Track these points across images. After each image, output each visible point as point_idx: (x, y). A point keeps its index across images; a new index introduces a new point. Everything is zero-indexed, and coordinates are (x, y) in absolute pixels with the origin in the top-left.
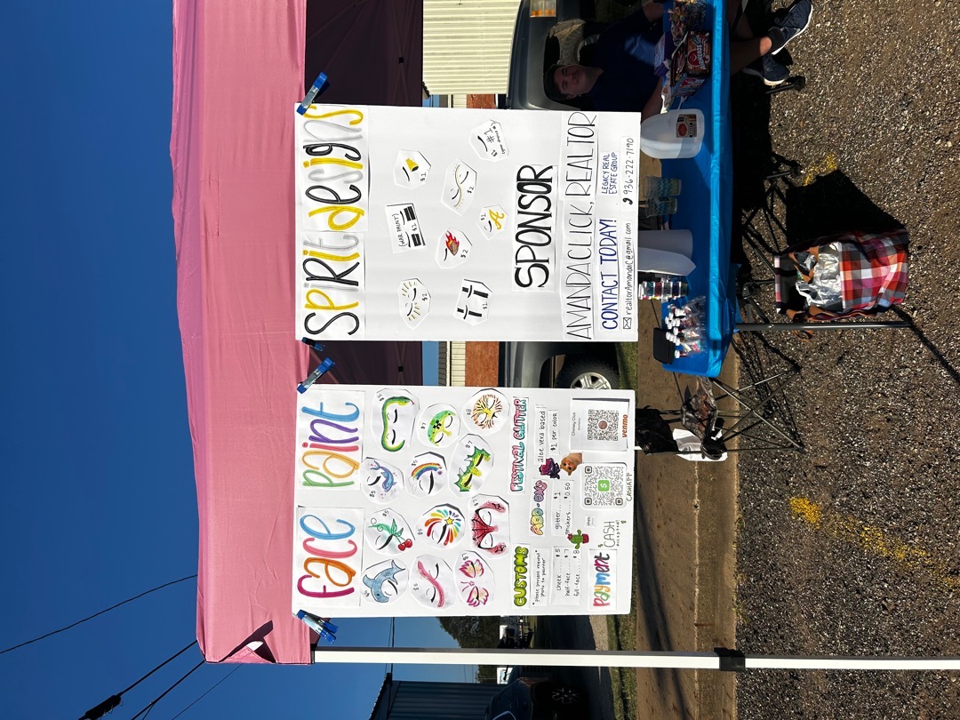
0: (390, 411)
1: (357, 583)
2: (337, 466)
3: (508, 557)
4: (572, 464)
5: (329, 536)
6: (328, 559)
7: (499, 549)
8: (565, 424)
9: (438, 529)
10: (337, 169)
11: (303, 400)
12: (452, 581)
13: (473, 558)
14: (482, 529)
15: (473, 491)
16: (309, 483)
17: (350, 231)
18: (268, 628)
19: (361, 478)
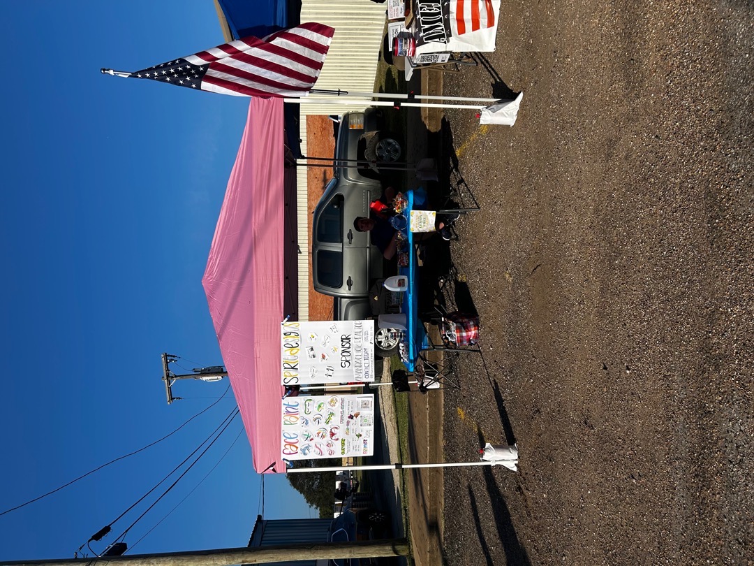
0: (307, 403)
1: (299, 450)
2: (293, 419)
3: (340, 441)
4: (357, 415)
5: (291, 438)
6: (291, 444)
7: (337, 439)
8: (355, 404)
9: (320, 435)
10: (292, 339)
11: (283, 402)
12: (324, 449)
13: (330, 442)
14: (332, 434)
15: (330, 424)
16: (285, 424)
17: (296, 355)
18: (274, 463)
19: (300, 422)
